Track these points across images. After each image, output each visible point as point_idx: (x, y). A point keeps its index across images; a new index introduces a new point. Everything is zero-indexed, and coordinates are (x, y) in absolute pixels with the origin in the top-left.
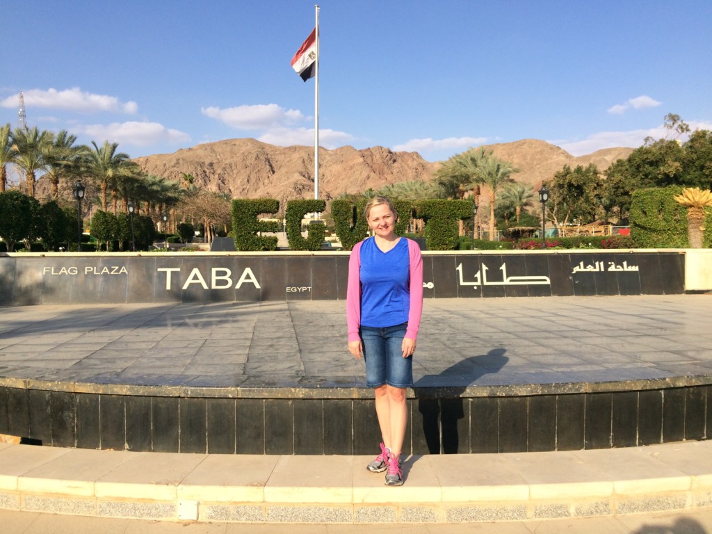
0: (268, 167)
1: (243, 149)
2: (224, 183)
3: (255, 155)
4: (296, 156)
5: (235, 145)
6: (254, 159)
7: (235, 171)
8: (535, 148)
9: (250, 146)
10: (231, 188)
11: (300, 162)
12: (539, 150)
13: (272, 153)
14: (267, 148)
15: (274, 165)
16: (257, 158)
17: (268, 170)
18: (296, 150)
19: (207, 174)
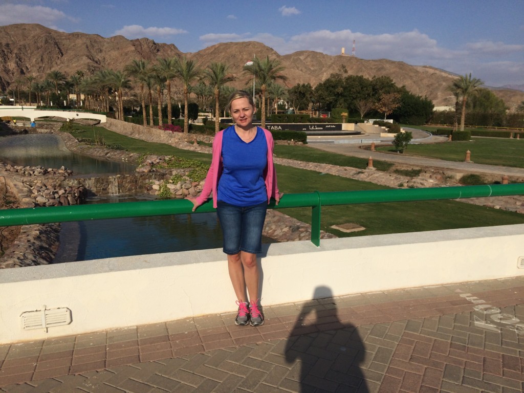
0: (57, 49)
1: (33, 33)
2: (21, 61)
3: (44, 39)
4: (79, 42)
5: (25, 29)
6: (44, 42)
7: (29, 52)
8: (257, 48)
9: (38, 31)
10: (27, 65)
11: (84, 47)
12: (260, 50)
13: (58, 38)
14: (53, 33)
15: (61, 48)
16: (46, 42)
17: (57, 52)
18: (78, 36)
19: (6, 53)
